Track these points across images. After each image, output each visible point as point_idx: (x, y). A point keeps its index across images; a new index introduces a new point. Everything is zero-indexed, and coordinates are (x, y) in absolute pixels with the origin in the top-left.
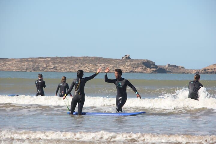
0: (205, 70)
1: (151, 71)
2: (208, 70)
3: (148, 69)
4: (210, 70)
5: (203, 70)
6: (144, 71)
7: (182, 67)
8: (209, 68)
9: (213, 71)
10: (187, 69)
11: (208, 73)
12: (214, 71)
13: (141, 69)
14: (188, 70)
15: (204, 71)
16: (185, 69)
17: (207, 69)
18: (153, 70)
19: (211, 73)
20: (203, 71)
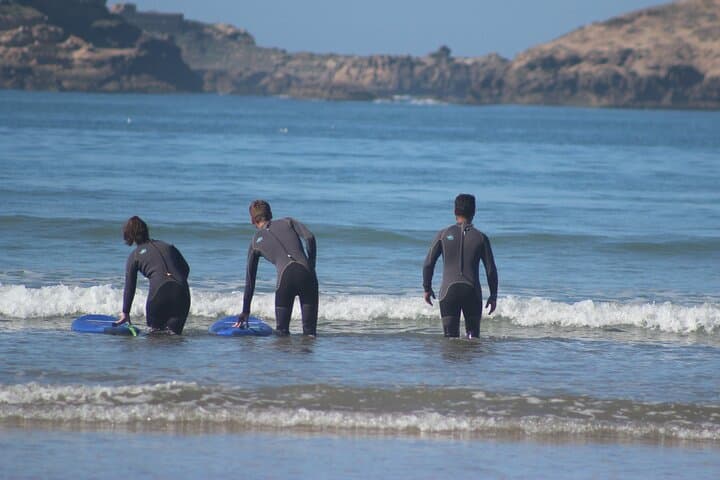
0: (549, 63)
1: (99, 64)
2: (575, 60)
3: (77, 47)
4: (585, 68)
5: (531, 67)
6: (41, 61)
7: (235, 36)
8: (583, 49)
9: (617, 77)
10: (275, 50)
11: (572, 84)
12: (621, 70)
13: (13, 43)
14: (287, 58)
15: (538, 76)
16: (260, 50)
17: (562, 55)
18: (116, 52)
19: (600, 88)
20: (531, 75)
